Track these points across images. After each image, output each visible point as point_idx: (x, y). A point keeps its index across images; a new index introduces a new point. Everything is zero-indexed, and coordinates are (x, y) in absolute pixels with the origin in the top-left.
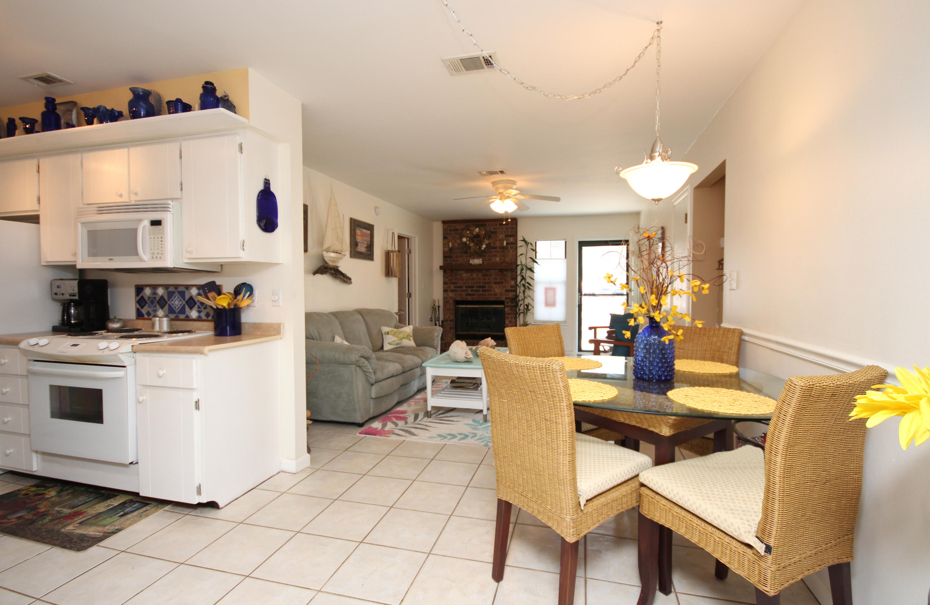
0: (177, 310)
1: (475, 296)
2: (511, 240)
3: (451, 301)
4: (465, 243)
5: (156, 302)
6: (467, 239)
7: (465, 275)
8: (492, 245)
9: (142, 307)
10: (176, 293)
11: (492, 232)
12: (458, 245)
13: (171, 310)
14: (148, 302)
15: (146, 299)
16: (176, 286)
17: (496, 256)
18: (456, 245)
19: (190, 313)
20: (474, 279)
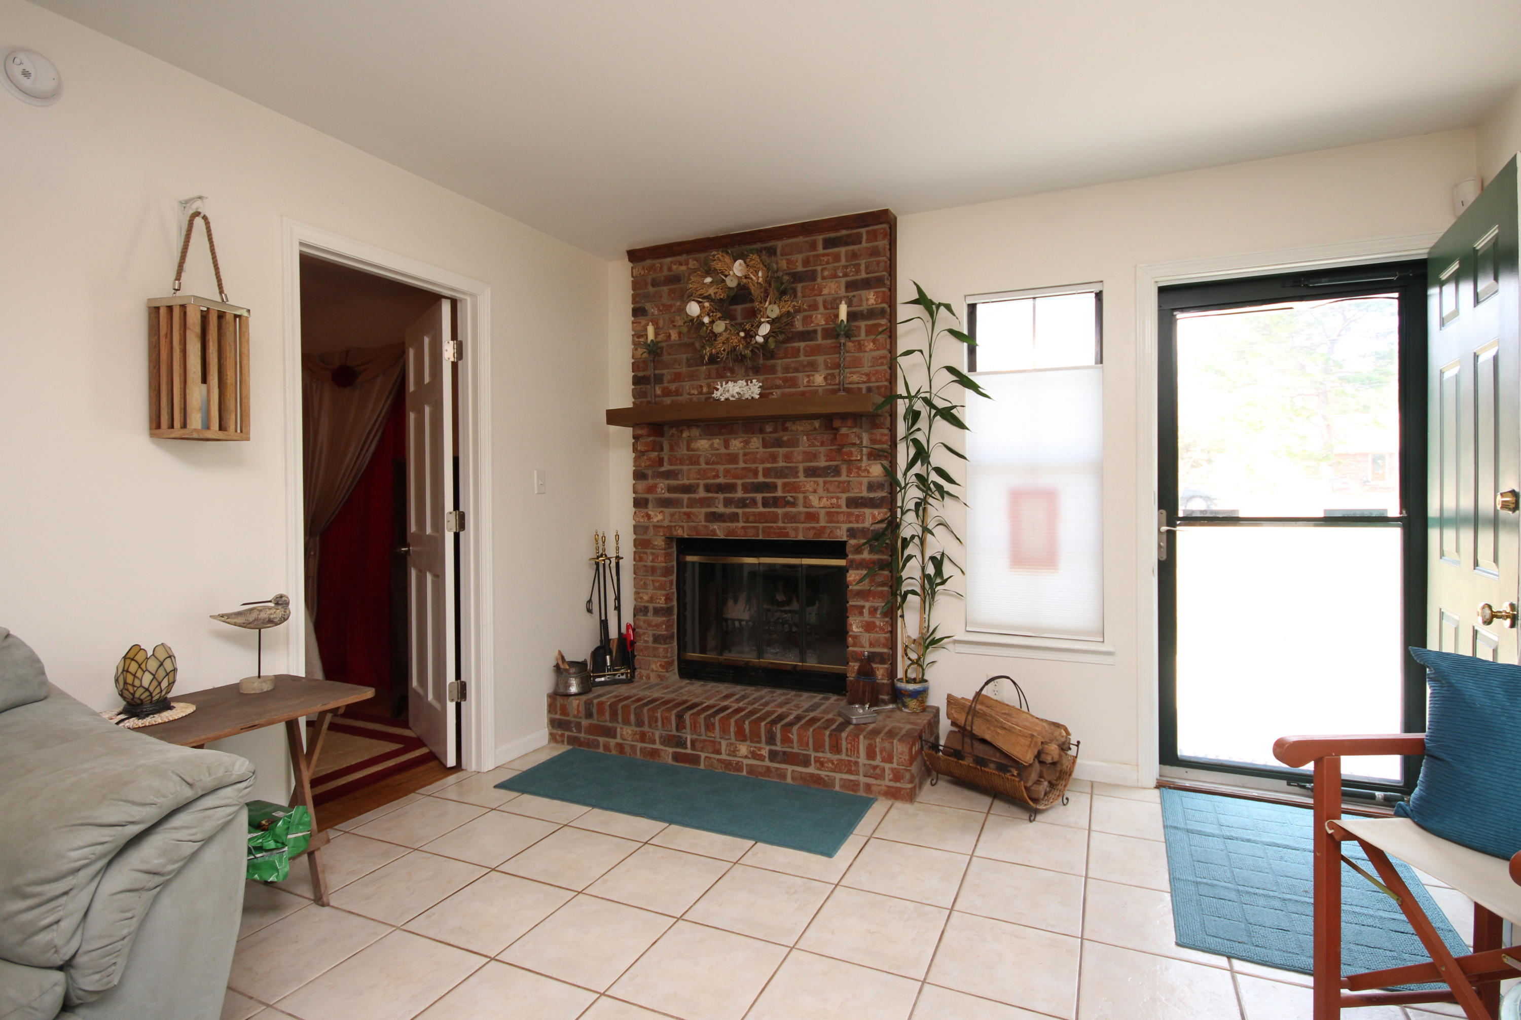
1: (741, 524)
2: (870, 298)
3: (659, 542)
4: (696, 324)
6: (702, 308)
7: (703, 444)
8: (799, 326)
11: (797, 277)
12: (680, 334)
17: (812, 367)
18: (674, 336)
20: (733, 459)
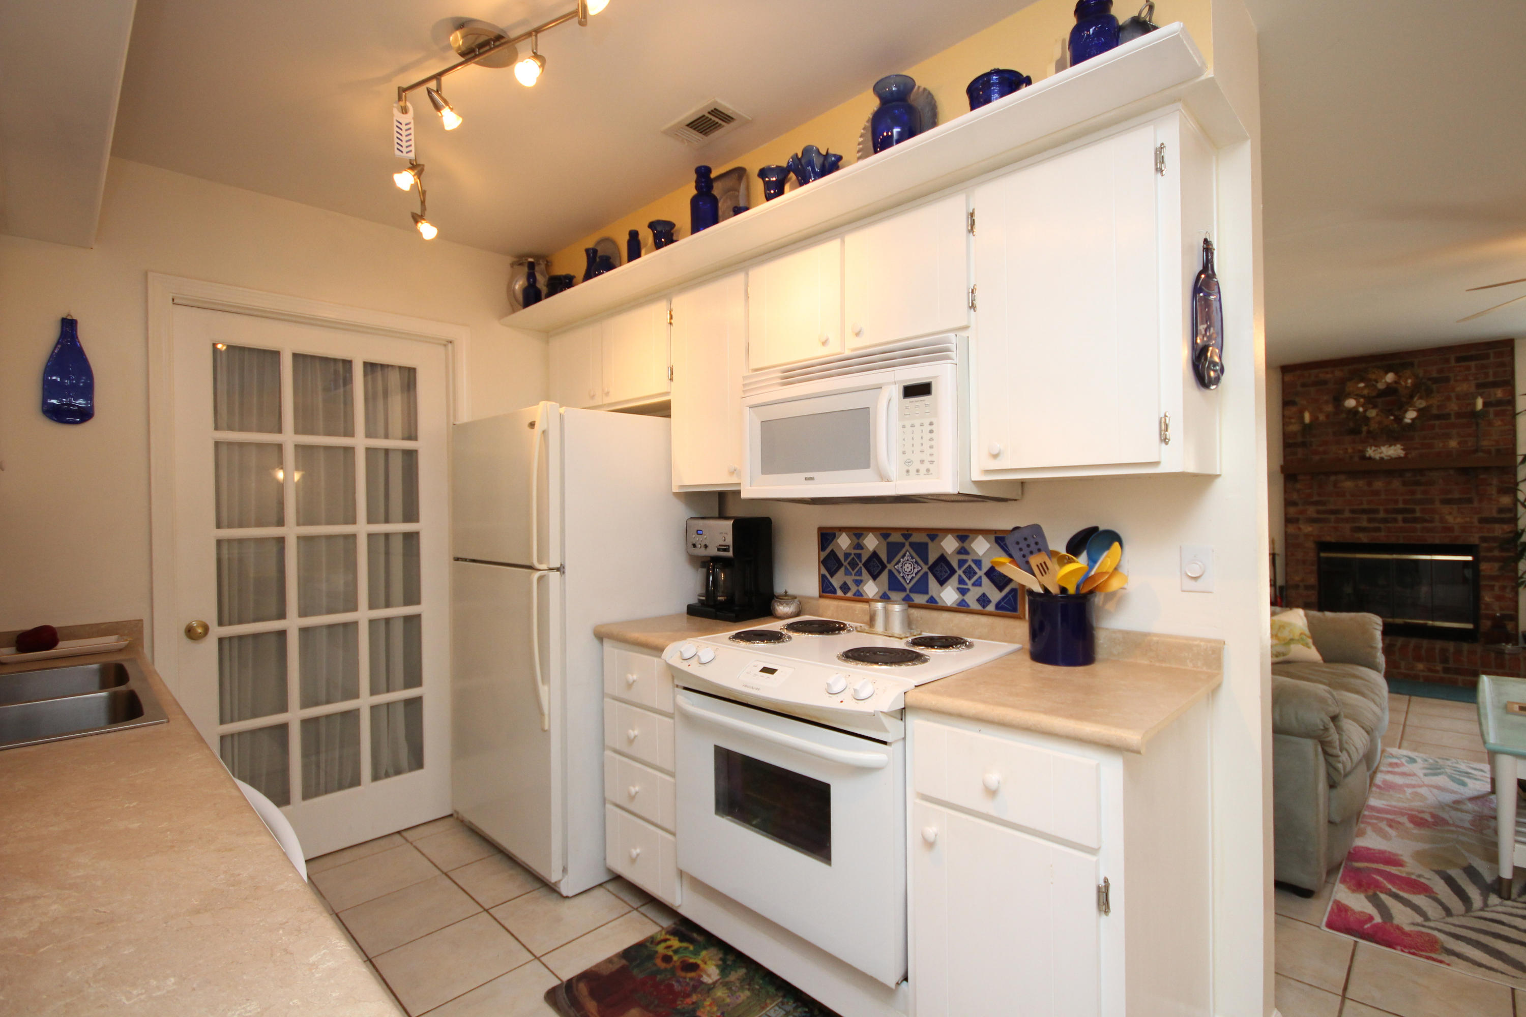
0: (908, 584)
1: (1383, 534)
2: (1499, 393)
3: (1310, 544)
4: (1353, 412)
5: (860, 565)
6: (1358, 402)
7: (1349, 484)
8: (1435, 411)
9: (832, 575)
10: (907, 547)
11: (1435, 381)
12: (1327, 416)
13: (895, 584)
14: (845, 564)
15: (841, 557)
16: (907, 533)
17: (1448, 436)
18: (1322, 417)
19: (940, 592)
20: (1376, 493)
